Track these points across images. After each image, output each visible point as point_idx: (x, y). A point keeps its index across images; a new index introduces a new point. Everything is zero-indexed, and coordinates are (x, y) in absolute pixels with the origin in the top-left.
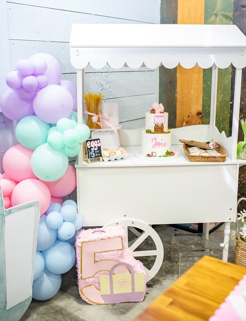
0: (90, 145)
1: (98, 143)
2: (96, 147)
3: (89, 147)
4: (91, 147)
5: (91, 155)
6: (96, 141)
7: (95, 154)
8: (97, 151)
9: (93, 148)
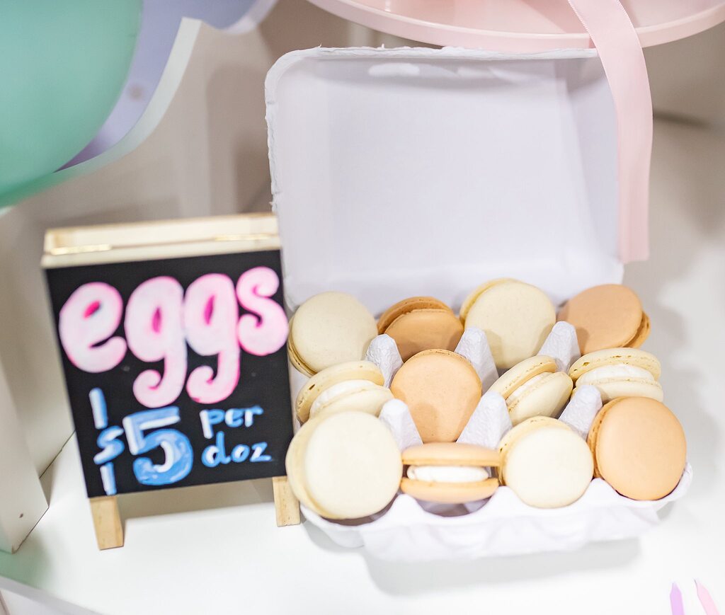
0: (120, 332)
1: (242, 311)
2: (212, 361)
3: (95, 361)
4: (132, 365)
5: (124, 463)
6: (215, 284)
7: (199, 444)
8: (223, 405)
9: (159, 367)
